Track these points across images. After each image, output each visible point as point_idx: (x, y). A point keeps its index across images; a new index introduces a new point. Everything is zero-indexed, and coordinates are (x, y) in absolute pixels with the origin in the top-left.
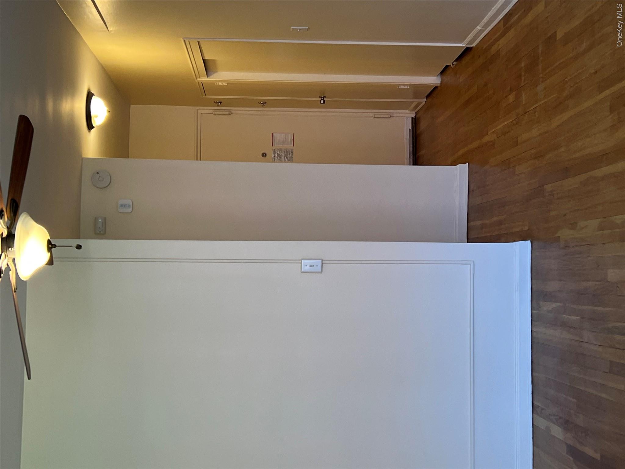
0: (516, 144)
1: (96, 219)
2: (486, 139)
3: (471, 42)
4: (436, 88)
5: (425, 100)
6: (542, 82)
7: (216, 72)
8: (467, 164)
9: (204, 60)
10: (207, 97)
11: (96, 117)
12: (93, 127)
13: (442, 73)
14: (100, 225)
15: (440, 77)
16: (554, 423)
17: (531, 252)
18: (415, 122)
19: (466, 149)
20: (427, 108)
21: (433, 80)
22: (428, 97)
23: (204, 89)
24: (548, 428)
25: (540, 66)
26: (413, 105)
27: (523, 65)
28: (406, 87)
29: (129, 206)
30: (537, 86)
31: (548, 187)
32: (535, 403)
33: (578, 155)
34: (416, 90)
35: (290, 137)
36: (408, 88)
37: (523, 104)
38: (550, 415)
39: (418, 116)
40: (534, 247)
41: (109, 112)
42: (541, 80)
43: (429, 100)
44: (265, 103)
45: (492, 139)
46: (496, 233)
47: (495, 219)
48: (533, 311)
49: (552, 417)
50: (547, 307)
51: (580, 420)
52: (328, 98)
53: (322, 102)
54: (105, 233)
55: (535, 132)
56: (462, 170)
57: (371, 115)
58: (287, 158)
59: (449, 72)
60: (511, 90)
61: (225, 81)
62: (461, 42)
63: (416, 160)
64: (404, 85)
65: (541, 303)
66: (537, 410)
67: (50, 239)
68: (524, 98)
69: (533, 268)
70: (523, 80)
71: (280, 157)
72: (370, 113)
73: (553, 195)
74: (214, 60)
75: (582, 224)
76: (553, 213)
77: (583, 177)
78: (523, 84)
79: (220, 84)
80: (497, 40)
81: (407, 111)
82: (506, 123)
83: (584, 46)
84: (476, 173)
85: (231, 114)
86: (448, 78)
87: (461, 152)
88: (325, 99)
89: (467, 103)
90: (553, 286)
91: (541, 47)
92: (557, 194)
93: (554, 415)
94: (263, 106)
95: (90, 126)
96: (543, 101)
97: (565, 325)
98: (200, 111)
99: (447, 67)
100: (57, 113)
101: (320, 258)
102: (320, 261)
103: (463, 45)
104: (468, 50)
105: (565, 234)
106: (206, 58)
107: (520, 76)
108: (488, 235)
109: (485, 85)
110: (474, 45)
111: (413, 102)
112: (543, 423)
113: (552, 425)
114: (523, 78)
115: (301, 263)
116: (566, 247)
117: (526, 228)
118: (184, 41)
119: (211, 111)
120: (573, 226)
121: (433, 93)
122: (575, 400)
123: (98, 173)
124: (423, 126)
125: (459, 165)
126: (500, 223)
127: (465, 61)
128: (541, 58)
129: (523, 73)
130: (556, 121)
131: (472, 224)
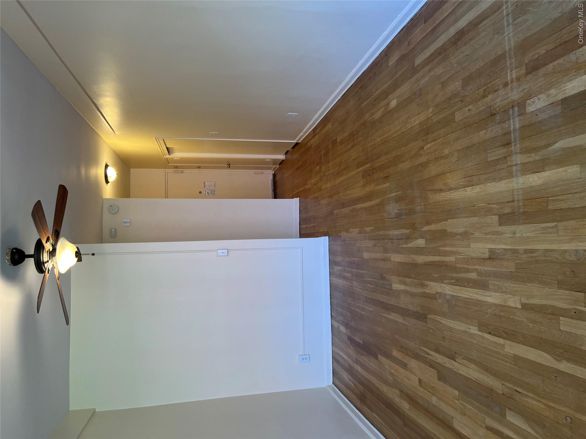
0: (320, 190)
1: (111, 230)
2: (307, 187)
3: (298, 140)
4: (283, 160)
5: (279, 166)
6: (331, 161)
7: (173, 153)
8: (299, 198)
9: (167, 148)
10: (170, 165)
11: (110, 177)
12: (109, 182)
13: (286, 153)
14: (113, 233)
15: (285, 155)
16: (340, 324)
17: (329, 242)
18: (274, 176)
19: (298, 191)
20: (280, 169)
21: (282, 157)
22: (279, 164)
23: (168, 161)
24: (338, 327)
25: (330, 154)
26: (273, 168)
27: (322, 153)
28: (269, 160)
29: (129, 222)
30: (329, 163)
31: (335, 212)
32: (332, 314)
33: (349, 197)
34: (274, 161)
35: (213, 183)
36: (270, 161)
37: (323, 171)
38: (339, 320)
39: (276, 173)
40: (330, 239)
41: (117, 174)
42: (331, 160)
43: (280, 166)
44: (200, 167)
45: (310, 187)
46: (312, 232)
47: (312, 225)
48: (330, 270)
49: (340, 321)
50: (337, 268)
51: (353, 324)
52: (232, 165)
53: (228, 167)
54: (116, 236)
55: (329, 185)
56: (297, 200)
57: (253, 172)
58: (212, 194)
59: (289, 153)
60: (317, 164)
61: (179, 158)
62: (294, 140)
63: (275, 197)
64: (268, 159)
65: (334, 266)
66: (333, 317)
67: (77, 251)
68: (323, 168)
69: (330, 249)
70: (323, 160)
71: (208, 194)
72: (252, 171)
73: (338, 215)
74: (172, 148)
75: (351, 230)
76: (338, 224)
77: (351, 208)
78: (322, 162)
79: (176, 159)
80: (311, 140)
81: (270, 171)
82: (316, 180)
83: (350, 146)
84: (303, 202)
85: (183, 172)
86: (289, 156)
87: (295, 192)
88: (230, 165)
89: (298, 168)
90: (339, 259)
91: (330, 144)
92: (340, 215)
93: (341, 321)
94: (199, 169)
95: (107, 182)
96: (332, 171)
97: (345, 278)
98: (167, 172)
99: (288, 151)
100: (87, 177)
101: (227, 249)
102: (227, 250)
103: (295, 141)
104: (297, 144)
105: (344, 234)
106: (168, 147)
107: (321, 158)
108: (309, 232)
109: (305, 161)
110: (300, 142)
111: (273, 167)
112: (336, 324)
113: (340, 325)
114: (322, 159)
115: (217, 251)
116: (344, 241)
117: (326, 230)
118: (156, 139)
119: (173, 171)
120: (347, 231)
121: (282, 162)
122: (350, 314)
123: (111, 206)
124: (278, 178)
125: (295, 198)
126: (314, 227)
127: (296, 149)
128: (330, 150)
129: (323, 157)
130: (338, 181)
131: (302, 226)
